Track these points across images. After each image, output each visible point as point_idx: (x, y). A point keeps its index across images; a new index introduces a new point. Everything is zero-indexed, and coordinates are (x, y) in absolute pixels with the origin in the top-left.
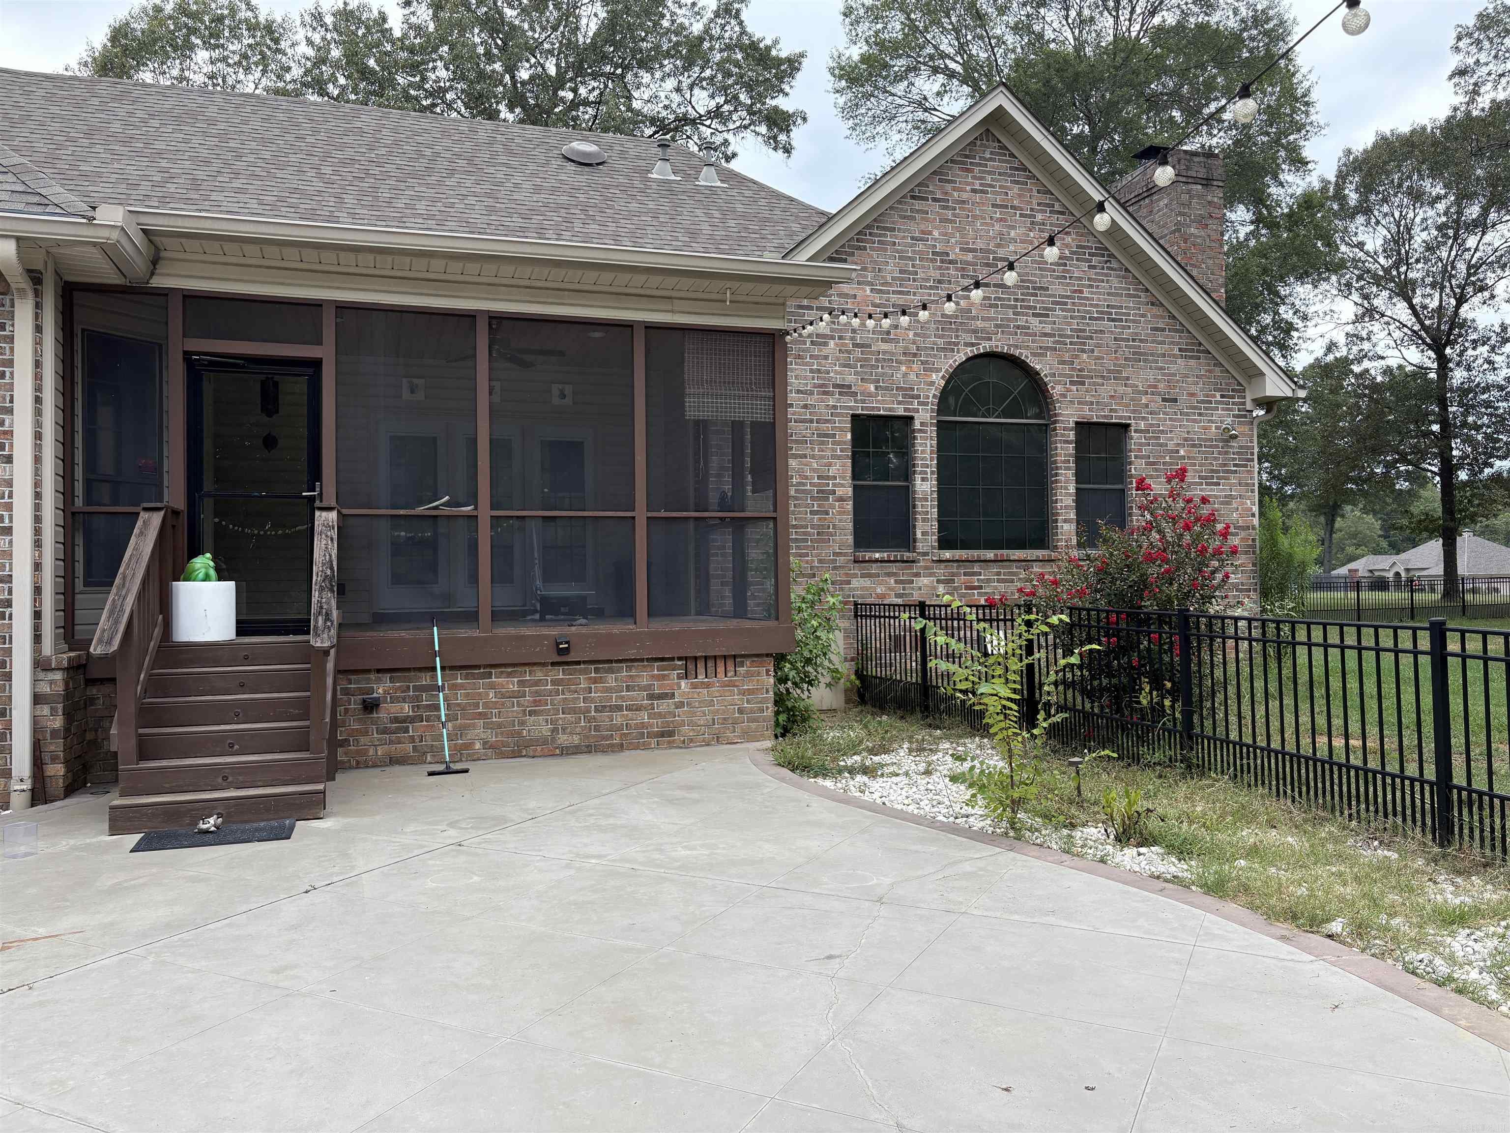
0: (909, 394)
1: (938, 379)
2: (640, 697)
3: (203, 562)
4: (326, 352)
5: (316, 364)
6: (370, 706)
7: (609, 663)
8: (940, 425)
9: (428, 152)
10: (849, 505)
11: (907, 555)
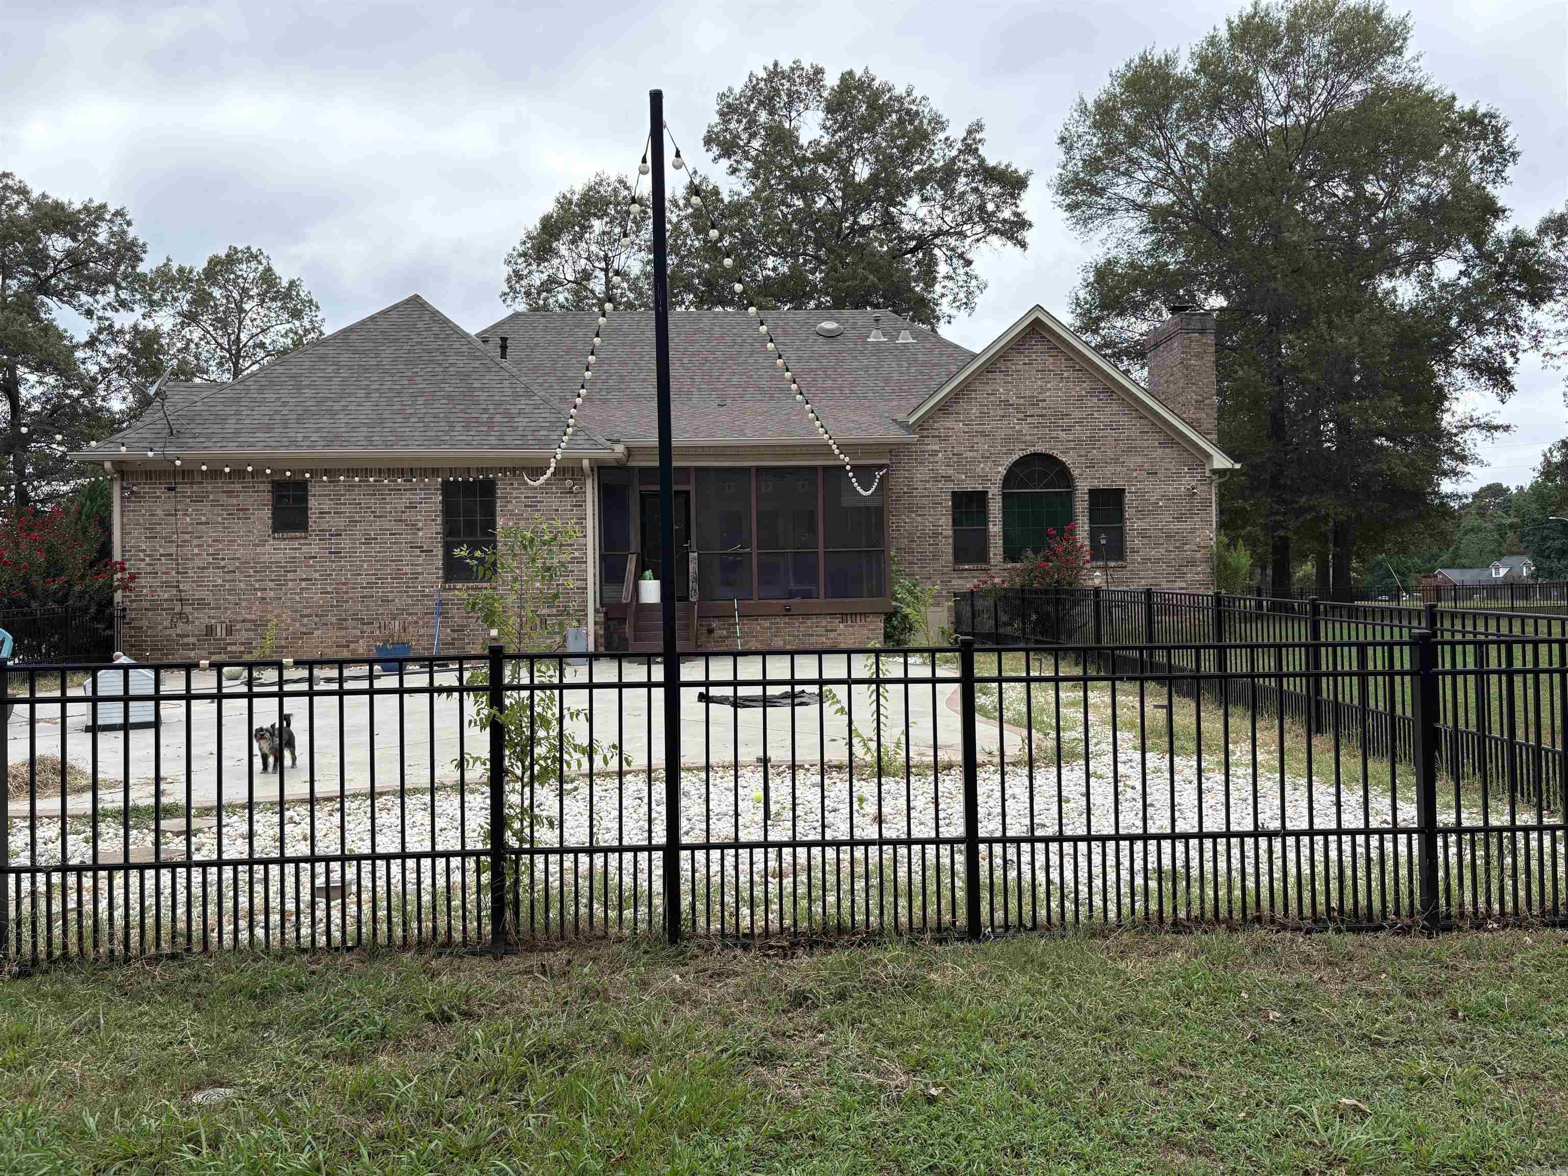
0: (985, 479)
1: (1002, 470)
2: (821, 631)
3: (648, 573)
4: (691, 488)
5: (688, 492)
6: (710, 631)
7: (807, 615)
8: (1005, 496)
9: (739, 340)
10: (951, 541)
11: (984, 566)
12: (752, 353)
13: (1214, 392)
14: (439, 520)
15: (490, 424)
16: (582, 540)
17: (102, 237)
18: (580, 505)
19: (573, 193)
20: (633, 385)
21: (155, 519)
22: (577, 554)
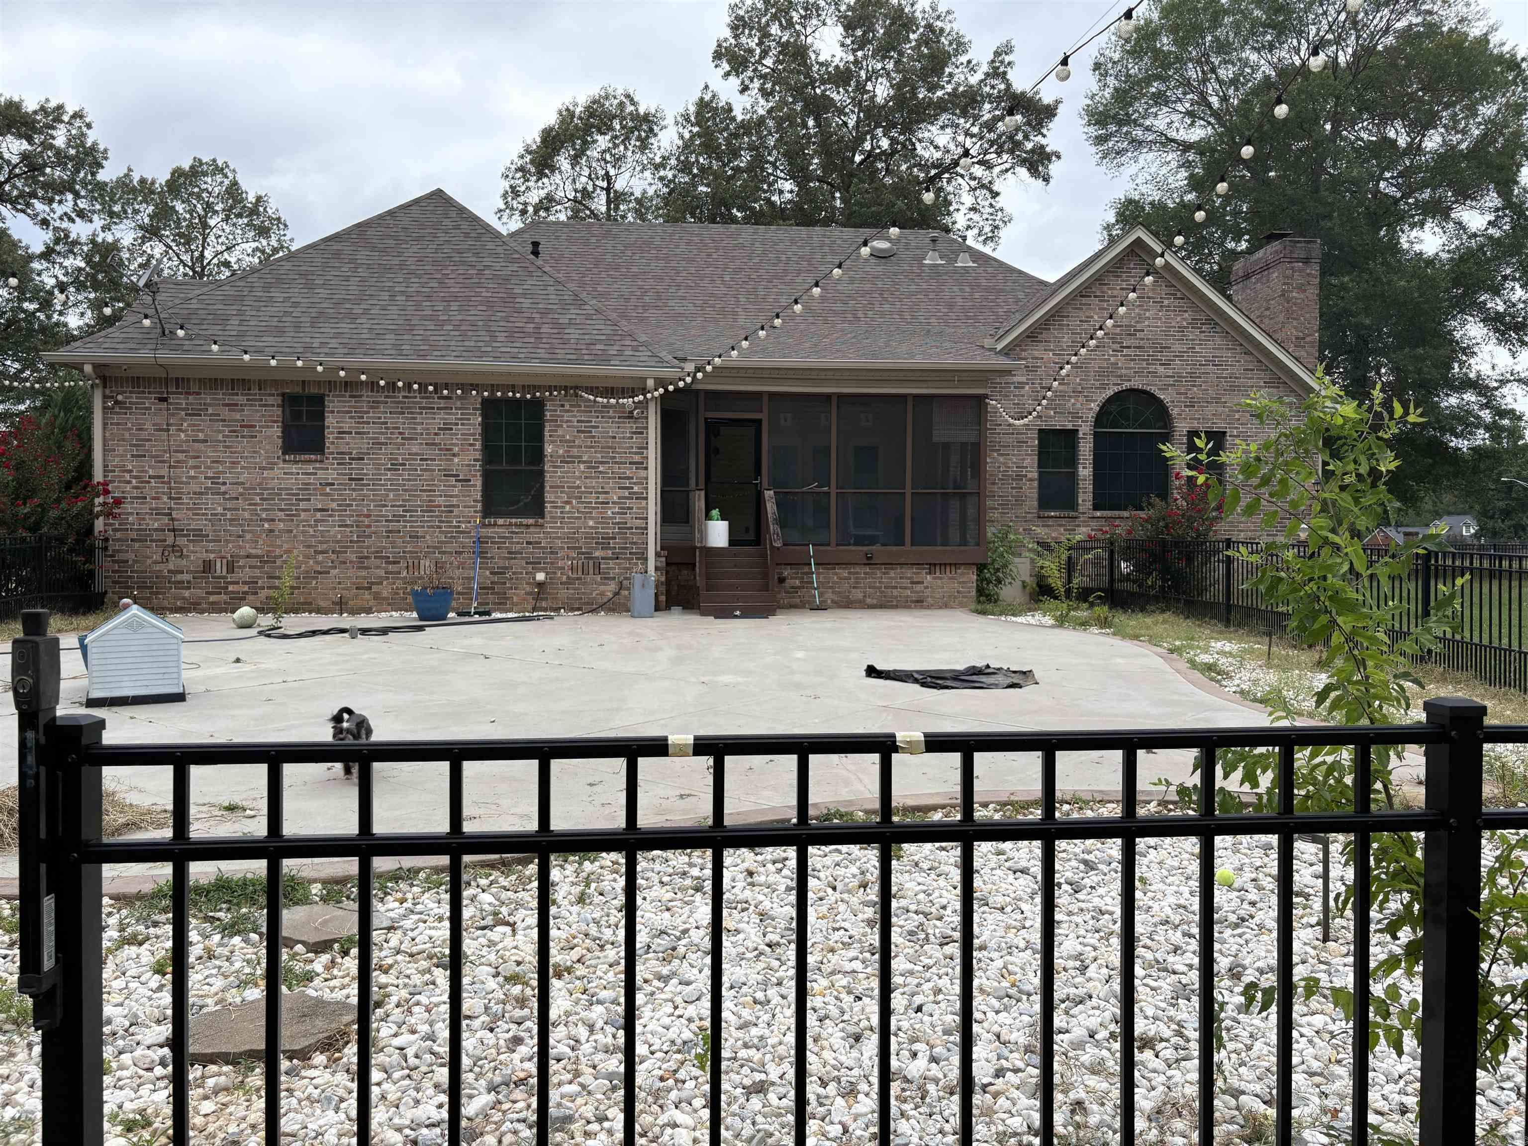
0: (1075, 416)
1: (1095, 407)
2: (906, 583)
3: (715, 513)
4: (763, 416)
5: (759, 422)
6: (782, 580)
7: (891, 565)
8: (1096, 434)
10: (1036, 484)
11: (1072, 514)
12: (799, 272)
13: (1316, 328)
14: (478, 445)
15: (537, 334)
16: (642, 473)
17: (60, 141)
18: (641, 432)
19: (576, 105)
20: (671, 303)
21: (144, 435)
22: (636, 489)
